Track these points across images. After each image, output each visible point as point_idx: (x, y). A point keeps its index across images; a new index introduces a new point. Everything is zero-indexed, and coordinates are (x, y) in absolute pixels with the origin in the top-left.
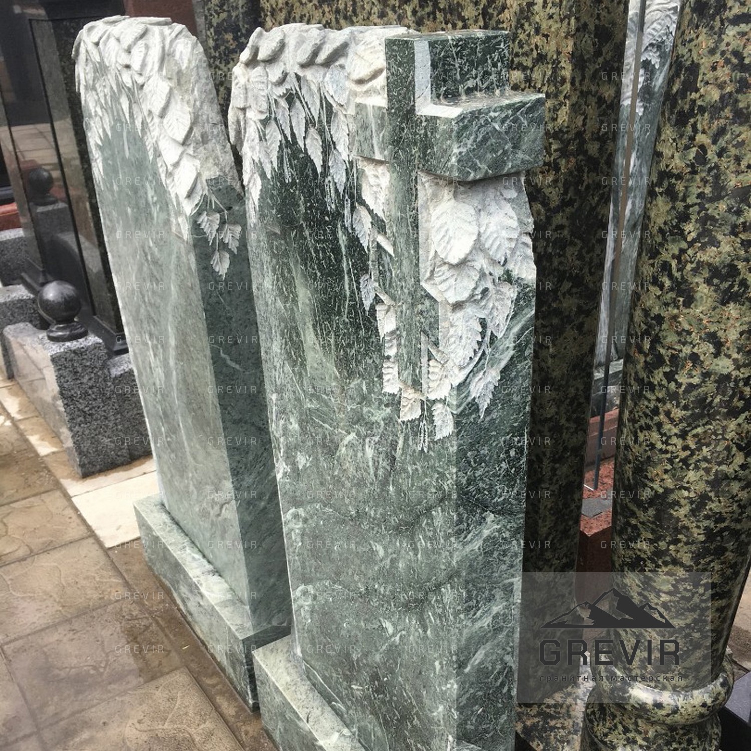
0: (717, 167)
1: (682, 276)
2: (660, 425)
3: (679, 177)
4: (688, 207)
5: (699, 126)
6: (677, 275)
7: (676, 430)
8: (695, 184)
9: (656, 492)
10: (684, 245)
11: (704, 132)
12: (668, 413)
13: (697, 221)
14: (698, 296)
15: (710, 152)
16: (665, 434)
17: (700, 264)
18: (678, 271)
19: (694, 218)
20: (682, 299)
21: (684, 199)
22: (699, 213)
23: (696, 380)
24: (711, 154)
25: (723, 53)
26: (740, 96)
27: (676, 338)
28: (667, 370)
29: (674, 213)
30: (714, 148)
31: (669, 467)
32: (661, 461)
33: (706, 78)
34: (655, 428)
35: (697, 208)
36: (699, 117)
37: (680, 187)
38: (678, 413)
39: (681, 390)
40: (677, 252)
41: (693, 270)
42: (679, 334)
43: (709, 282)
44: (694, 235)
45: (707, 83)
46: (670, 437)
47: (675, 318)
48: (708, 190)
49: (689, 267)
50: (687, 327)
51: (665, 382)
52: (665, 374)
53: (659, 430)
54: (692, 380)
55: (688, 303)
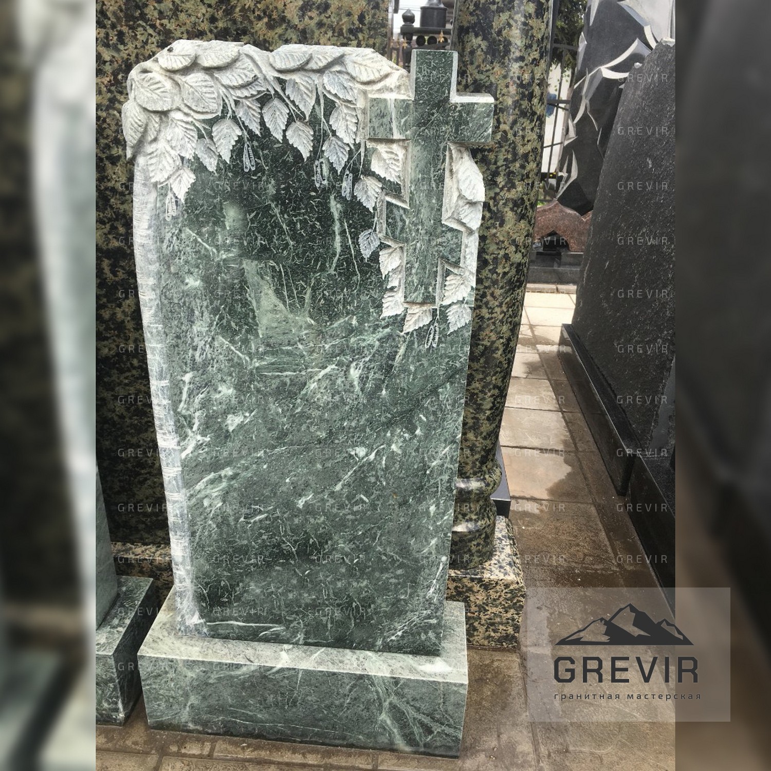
0: (513, 142)
1: (497, 209)
2: (487, 304)
3: (490, 150)
4: (498, 168)
5: (501, 120)
6: (495, 209)
7: (497, 303)
8: (501, 154)
9: (486, 346)
10: (497, 190)
11: (505, 123)
12: (492, 295)
13: (504, 175)
14: (507, 219)
15: (509, 135)
16: (491, 308)
17: (507, 200)
18: (494, 206)
19: (502, 174)
20: (498, 223)
21: (495, 163)
22: (505, 170)
23: (507, 270)
24: (510, 136)
25: (512, 78)
26: (522, 102)
27: (495, 247)
28: (491, 267)
29: (488, 172)
30: (511, 131)
31: (493, 327)
32: (488, 326)
33: (503, 92)
34: (484, 306)
35: (504, 167)
36: (501, 115)
37: (492, 156)
38: (498, 292)
39: (499, 278)
40: (493, 195)
41: (504, 204)
42: (497, 244)
43: (512, 209)
44: (503, 183)
45: (504, 95)
46: (494, 309)
47: (494, 235)
48: (510, 156)
49: (501, 202)
50: (502, 239)
51: (490, 275)
52: (490, 270)
53: (486, 306)
54: (505, 270)
55: (501, 225)
